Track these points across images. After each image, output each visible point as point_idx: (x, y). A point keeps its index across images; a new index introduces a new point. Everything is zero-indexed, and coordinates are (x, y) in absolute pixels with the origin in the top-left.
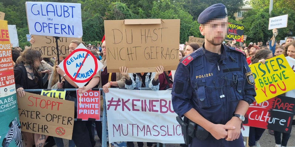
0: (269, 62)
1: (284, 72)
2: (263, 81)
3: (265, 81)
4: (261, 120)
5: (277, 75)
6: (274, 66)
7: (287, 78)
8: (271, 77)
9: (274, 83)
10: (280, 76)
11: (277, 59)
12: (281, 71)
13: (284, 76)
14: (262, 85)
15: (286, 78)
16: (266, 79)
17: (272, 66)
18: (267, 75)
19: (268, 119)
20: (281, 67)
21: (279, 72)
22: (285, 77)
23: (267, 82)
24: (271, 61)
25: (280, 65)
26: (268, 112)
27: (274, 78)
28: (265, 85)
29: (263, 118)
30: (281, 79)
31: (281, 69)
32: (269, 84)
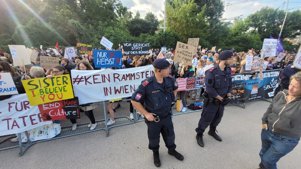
0: (55, 78)
1: (65, 86)
2: (44, 91)
3: (46, 91)
4: (59, 115)
5: (59, 88)
6: (59, 81)
7: (66, 91)
8: (53, 89)
9: (54, 93)
10: (61, 89)
11: (63, 77)
12: (63, 86)
13: (64, 89)
14: (42, 93)
15: (64, 91)
16: (48, 90)
17: (57, 81)
18: (51, 87)
20: (64, 83)
21: (60, 87)
23: (48, 92)
24: (57, 78)
25: (64, 81)
26: (62, 109)
27: (55, 90)
28: (45, 94)
30: (61, 91)
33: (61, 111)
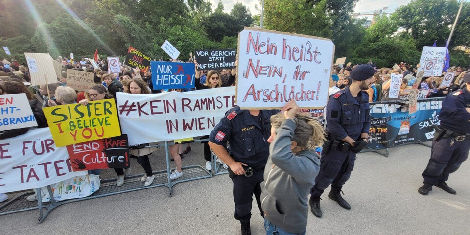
0: (93, 105)
1: (108, 117)
2: (76, 124)
3: (79, 125)
4: (98, 161)
5: (98, 119)
6: (98, 109)
7: (109, 124)
8: (90, 121)
9: (91, 128)
10: (101, 121)
11: (105, 103)
12: (104, 116)
13: (106, 121)
14: (73, 128)
15: (107, 125)
16: (82, 123)
17: (96, 109)
18: (86, 118)
19: (106, 159)
20: (107, 112)
21: (100, 117)
22: (107, 123)
23: (82, 125)
24: (96, 104)
25: (106, 109)
26: (103, 153)
27: (93, 123)
28: (77, 128)
29: (100, 159)
30: (101, 124)
31: (105, 113)
32: (84, 128)
33: (100, 156)
